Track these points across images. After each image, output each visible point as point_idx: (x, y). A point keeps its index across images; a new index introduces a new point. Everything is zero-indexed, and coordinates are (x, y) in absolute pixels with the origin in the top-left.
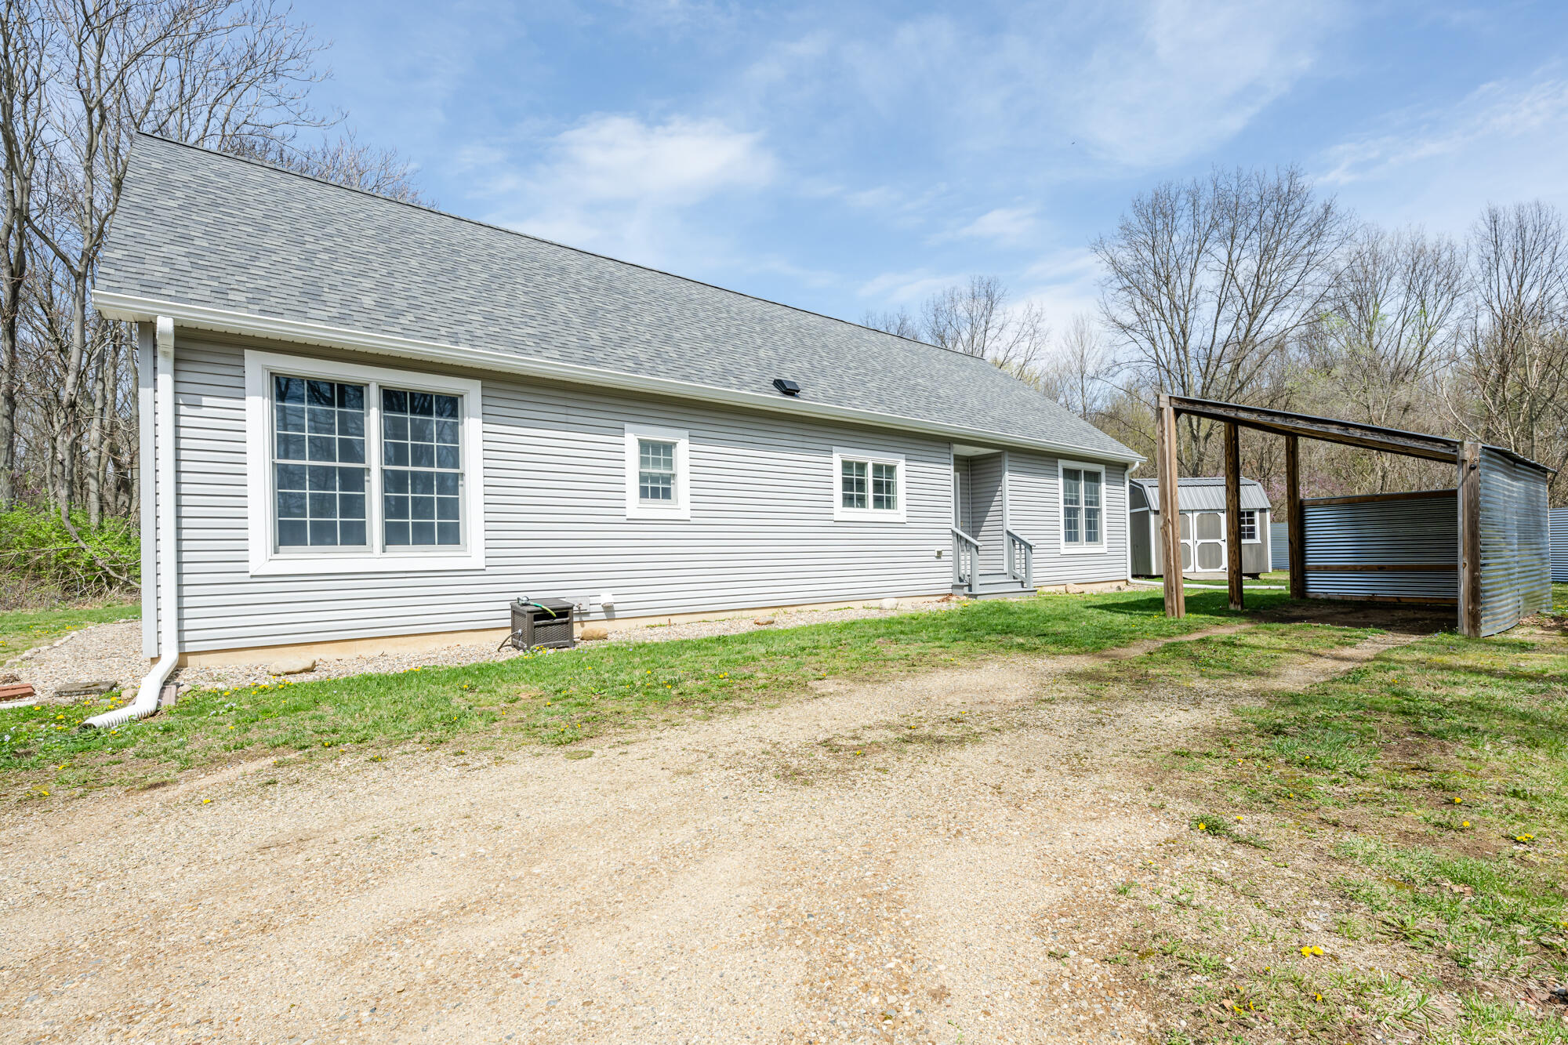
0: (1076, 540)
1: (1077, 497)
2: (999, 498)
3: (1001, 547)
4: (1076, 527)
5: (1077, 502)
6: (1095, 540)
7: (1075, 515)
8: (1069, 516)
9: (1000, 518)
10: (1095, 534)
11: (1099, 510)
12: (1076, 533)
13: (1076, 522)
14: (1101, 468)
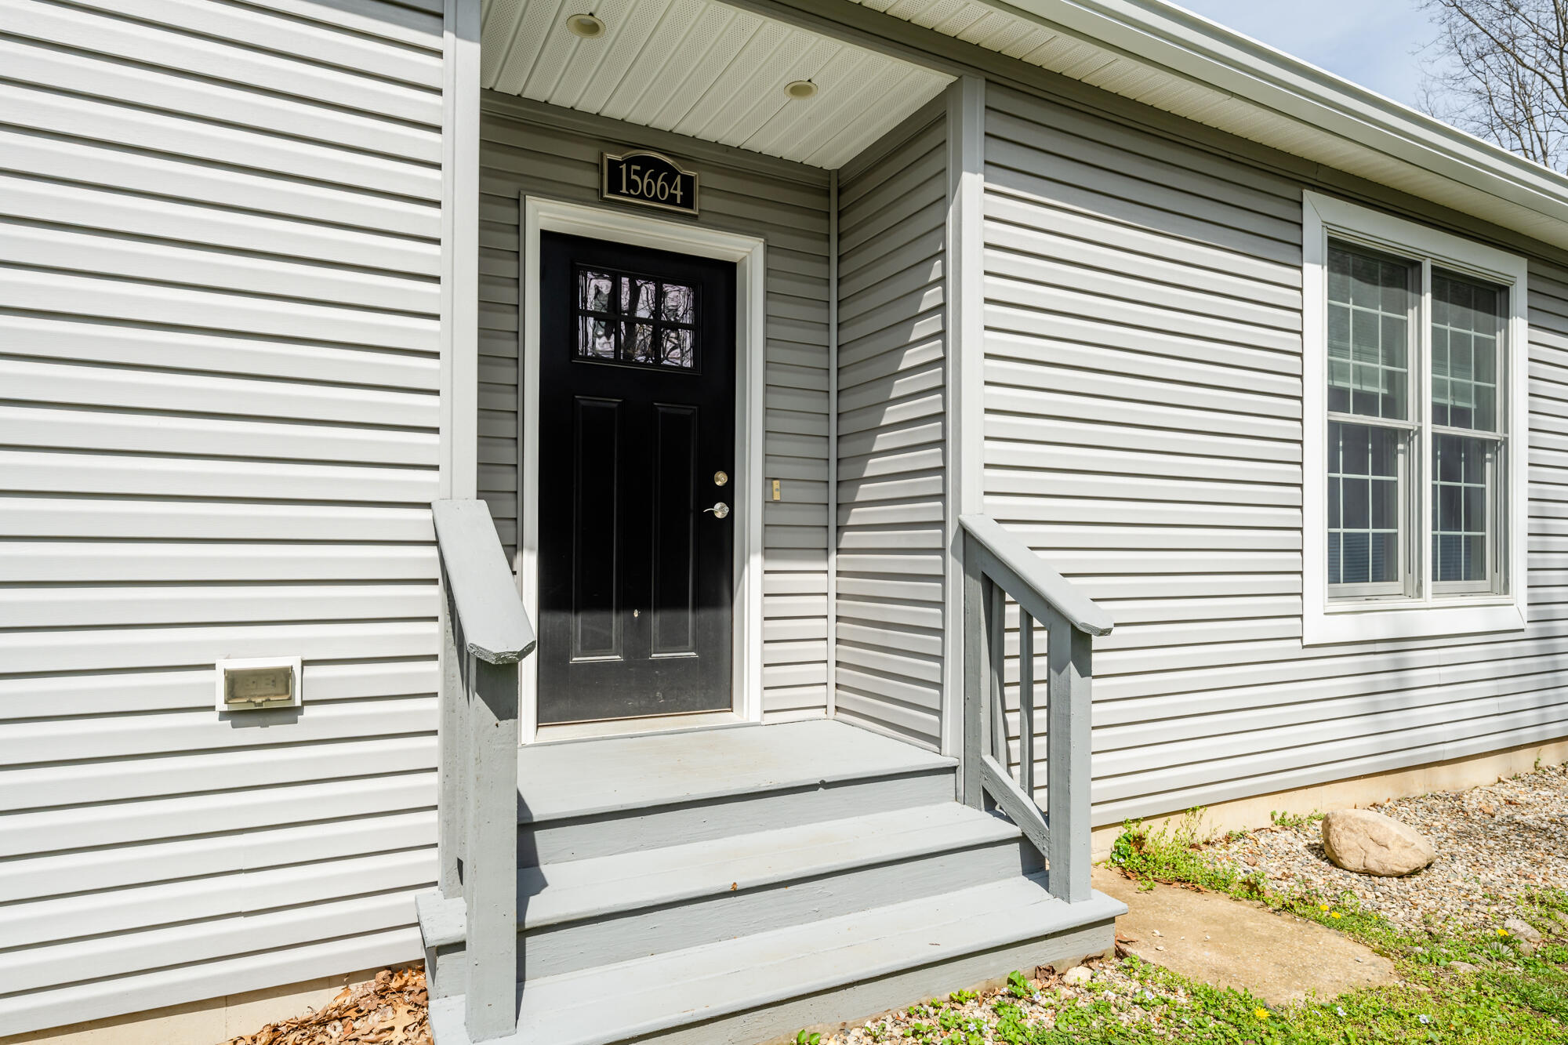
0: (1385, 571)
1: (1396, 382)
2: (931, 351)
3: (929, 617)
4: (1387, 515)
5: (1394, 405)
6: (1476, 570)
7: (1384, 464)
8: (1356, 464)
9: (930, 458)
10: (1476, 547)
11: (1501, 447)
12: (1386, 545)
13: (1385, 494)
14: (1512, 270)
